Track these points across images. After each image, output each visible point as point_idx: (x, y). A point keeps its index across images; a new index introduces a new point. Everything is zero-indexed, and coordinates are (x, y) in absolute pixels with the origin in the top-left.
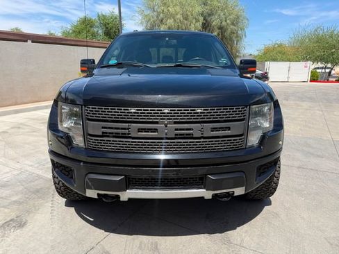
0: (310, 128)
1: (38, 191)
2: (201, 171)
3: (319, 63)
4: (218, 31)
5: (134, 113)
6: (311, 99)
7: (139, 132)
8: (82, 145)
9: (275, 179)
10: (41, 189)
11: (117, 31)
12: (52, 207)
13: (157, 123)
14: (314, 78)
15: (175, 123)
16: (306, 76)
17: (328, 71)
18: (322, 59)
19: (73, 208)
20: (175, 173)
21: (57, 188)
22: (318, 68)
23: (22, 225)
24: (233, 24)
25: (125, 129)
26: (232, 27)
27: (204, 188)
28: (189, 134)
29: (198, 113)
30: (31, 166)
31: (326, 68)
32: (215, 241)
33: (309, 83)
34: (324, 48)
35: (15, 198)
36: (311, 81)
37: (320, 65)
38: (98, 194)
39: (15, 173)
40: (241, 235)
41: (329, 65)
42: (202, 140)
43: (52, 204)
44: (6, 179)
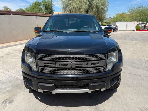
0: (135, 54)
1: (18, 86)
2: (87, 82)
3: (140, 22)
4: (95, 8)
5: (58, 57)
6: (136, 39)
7: (60, 65)
8: (36, 70)
9: (119, 82)
10: (19, 84)
11: (50, 8)
12: (24, 93)
13: (68, 61)
14: (138, 29)
15: (76, 61)
16: (134, 28)
17: (144, 25)
18: (142, 20)
19: (33, 94)
20: (76, 83)
21: (26, 86)
22: (140, 24)
23: (11, 102)
24: (102, 5)
25: (54, 64)
26: (102, 6)
27: (88, 89)
28: (82, 66)
29: (85, 57)
30: (14, 73)
31: (143, 24)
32: (92, 109)
33: (136, 31)
34: (143, 15)
35: (8, 89)
36: (136, 30)
37: (141, 23)
38: (43, 91)
39: (8, 77)
40: (104, 106)
41: (145, 23)
42: (87, 68)
43: (24, 92)
44: (4, 80)
